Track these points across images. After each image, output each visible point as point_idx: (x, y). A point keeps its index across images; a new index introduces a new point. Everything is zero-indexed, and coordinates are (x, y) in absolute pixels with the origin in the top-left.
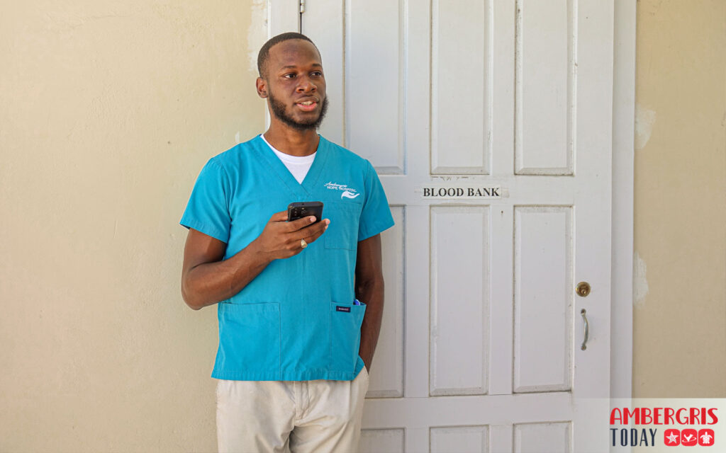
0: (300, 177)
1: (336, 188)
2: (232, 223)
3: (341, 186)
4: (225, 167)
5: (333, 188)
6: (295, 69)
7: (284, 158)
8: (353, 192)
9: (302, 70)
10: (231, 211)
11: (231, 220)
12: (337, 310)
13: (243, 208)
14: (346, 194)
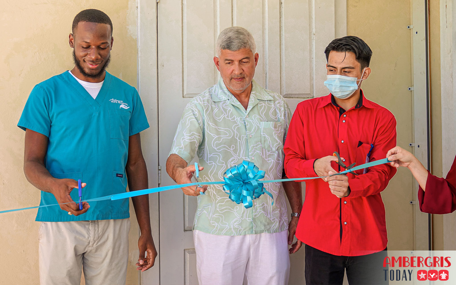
0: (94, 95)
1: (116, 102)
2: (52, 124)
3: (119, 101)
4: (46, 90)
5: (114, 102)
6: (90, 44)
7: (84, 84)
8: (126, 105)
9: (94, 45)
10: (51, 116)
11: (51, 123)
12: (117, 176)
13: (58, 114)
14: (122, 106)
